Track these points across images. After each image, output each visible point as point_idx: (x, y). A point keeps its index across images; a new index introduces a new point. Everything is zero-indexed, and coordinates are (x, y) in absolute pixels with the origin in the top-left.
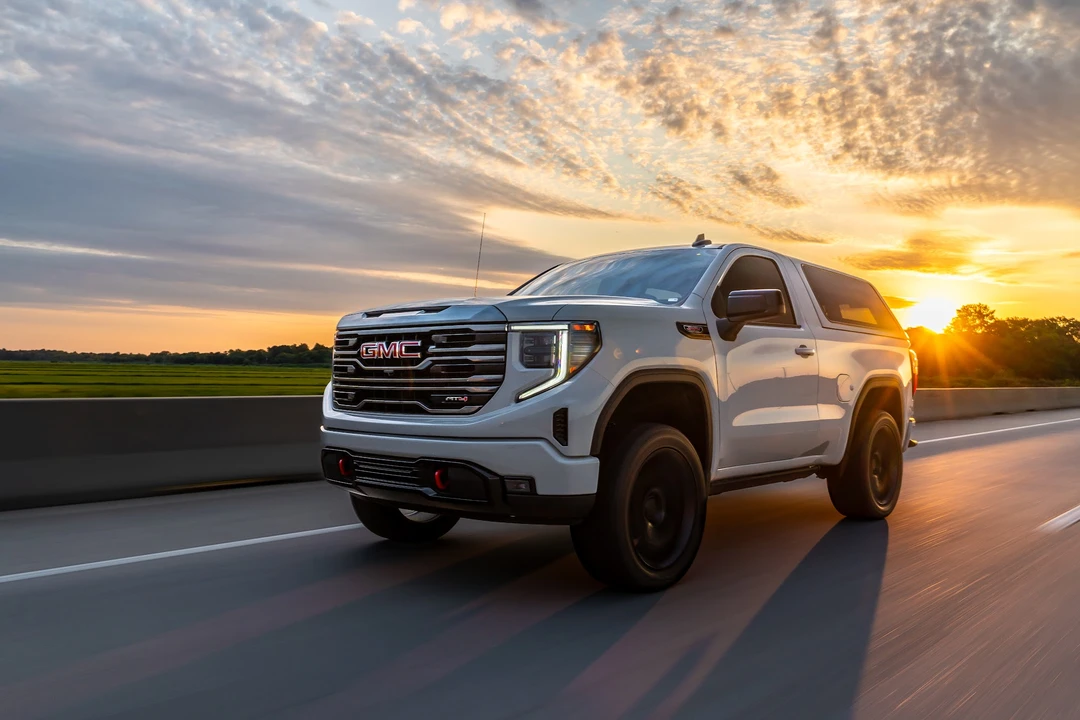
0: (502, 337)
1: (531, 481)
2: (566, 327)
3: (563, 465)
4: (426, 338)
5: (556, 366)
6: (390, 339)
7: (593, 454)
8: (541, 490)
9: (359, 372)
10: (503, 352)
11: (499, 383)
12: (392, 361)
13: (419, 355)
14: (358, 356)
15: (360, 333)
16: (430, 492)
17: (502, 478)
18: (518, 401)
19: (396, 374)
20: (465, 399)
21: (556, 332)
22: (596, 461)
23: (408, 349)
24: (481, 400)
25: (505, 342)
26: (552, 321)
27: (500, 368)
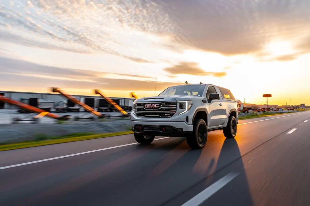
0: (176, 104)
1: (182, 129)
2: (187, 102)
3: (188, 126)
4: (160, 104)
5: (185, 109)
6: (152, 104)
7: (192, 124)
8: (184, 130)
9: (144, 110)
10: (176, 106)
11: (175, 112)
12: (153, 108)
13: (159, 107)
14: (144, 107)
15: (144, 103)
16: (162, 132)
17: (177, 128)
18: (179, 115)
19: (153, 110)
20: (169, 115)
21: (185, 103)
22: (192, 125)
23: (156, 106)
24: (172, 115)
25: (176, 105)
26: (185, 101)
27: (176, 109)
